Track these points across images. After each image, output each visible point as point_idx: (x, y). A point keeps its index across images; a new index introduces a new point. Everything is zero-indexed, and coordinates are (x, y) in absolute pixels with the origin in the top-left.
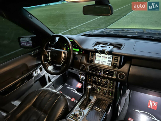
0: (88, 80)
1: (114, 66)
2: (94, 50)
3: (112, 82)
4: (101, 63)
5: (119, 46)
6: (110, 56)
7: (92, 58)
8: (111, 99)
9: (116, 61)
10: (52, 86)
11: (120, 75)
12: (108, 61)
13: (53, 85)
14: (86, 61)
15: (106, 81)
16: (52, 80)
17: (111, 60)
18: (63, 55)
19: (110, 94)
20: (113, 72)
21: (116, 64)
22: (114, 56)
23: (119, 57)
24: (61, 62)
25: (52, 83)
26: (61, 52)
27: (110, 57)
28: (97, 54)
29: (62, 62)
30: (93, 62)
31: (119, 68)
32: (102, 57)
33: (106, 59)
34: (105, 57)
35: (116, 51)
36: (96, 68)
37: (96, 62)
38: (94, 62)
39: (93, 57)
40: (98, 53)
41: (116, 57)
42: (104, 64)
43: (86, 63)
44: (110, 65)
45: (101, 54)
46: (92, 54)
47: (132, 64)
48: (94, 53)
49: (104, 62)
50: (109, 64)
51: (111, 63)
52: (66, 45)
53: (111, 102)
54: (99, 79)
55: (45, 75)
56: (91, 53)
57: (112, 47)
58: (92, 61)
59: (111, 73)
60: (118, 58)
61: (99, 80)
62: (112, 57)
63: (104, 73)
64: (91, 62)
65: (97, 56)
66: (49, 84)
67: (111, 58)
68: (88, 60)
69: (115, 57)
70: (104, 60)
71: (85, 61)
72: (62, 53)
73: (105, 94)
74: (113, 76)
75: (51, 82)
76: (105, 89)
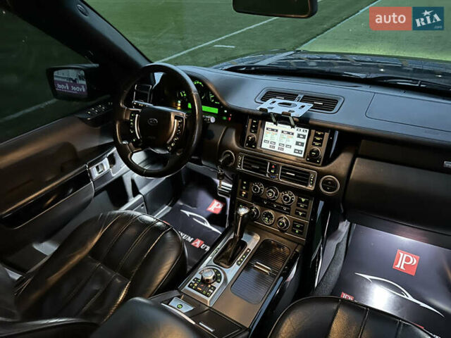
0: (241, 193)
1: (311, 157)
2: (261, 113)
3: (303, 200)
4: (276, 149)
5: (328, 104)
6: (302, 129)
7: (255, 136)
8: (298, 244)
9: (317, 144)
10: (143, 206)
11: (325, 182)
12: (295, 143)
13: (144, 203)
14: (237, 142)
15: (288, 198)
16: (141, 191)
17: (305, 141)
18: (174, 123)
19: (297, 232)
20: (309, 173)
21: (317, 152)
22: (313, 131)
23: (327, 135)
24: (168, 142)
25: (141, 199)
26: (168, 114)
27: (301, 133)
28: (267, 122)
29: (172, 141)
30: (256, 144)
31: (324, 164)
32: (280, 131)
33: (291, 139)
34: (289, 133)
35: (321, 117)
36: (262, 161)
37: (265, 146)
38: (259, 145)
39: (255, 132)
40: (271, 121)
41: (319, 133)
42: (286, 151)
43: (236, 146)
44: (302, 156)
45: (279, 125)
46: (253, 123)
47: (360, 153)
48: (260, 122)
49: (284, 147)
50: (299, 152)
51: (303, 149)
52: (183, 94)
53: (297, 250)
54: (270, 192)
55: (124, 176)
56: (250, 120)
57: (308, 106)
58: (253, 143)
59: (303, 177)
60: (322, 136)
61: (271, 195)
62: (307, 134)
63: (284, 176)
64: (250, 146)
65: (267, 129)
66: (133, 201)
67: (304, 137)
68: (241, 139)
69: (316, 135)
70: (284, 142)
71: (233, 142)
72: (172, 117)
73: (282, 231)
74: (307, 185)
75: (139, 197)
76: (284, 218)
